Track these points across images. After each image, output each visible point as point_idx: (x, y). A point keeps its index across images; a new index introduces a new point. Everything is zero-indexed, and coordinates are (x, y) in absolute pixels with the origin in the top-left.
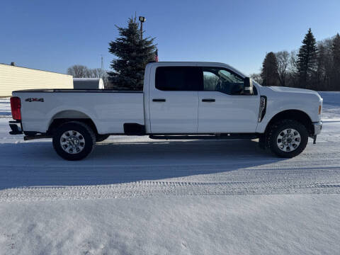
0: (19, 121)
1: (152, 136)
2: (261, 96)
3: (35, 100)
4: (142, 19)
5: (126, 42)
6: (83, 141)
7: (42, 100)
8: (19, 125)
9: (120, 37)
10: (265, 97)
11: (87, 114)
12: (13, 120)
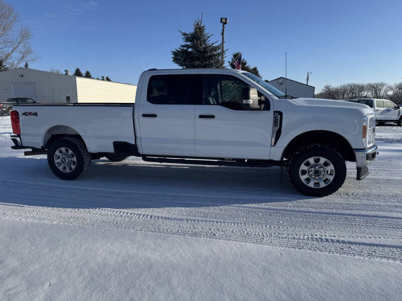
0: (19, 136)
1: (145, 158)
2: (275, 112)
3: (30, 114)
4: (224, 21)
5: (190, 50)
6: (75, 159)
7: (36, 114)
8: (18, 139)
9: (184, 43)
10: (280, 113)
11: (76, 130)
12: (13, 134)
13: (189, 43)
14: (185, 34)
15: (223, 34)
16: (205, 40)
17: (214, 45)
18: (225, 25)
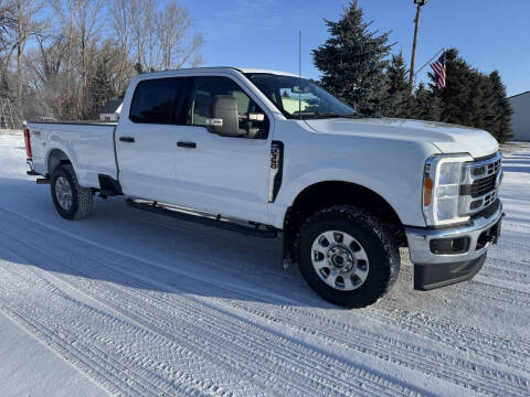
0: (31, 159)
2: (273, 142)
5: (338, 46)
8: (31, 163)
9: (330, 37)
10: (281, 145)
13: (335, 37)
14: (330, 24)
15: (416, 21)
16: (360, 31)
17: (373, 37)
18: (421, 7)
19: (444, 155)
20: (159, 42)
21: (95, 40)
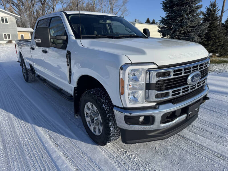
10: (70, 53)
19: (132, 64)
20: (108, 2)
21: (83, 4)
